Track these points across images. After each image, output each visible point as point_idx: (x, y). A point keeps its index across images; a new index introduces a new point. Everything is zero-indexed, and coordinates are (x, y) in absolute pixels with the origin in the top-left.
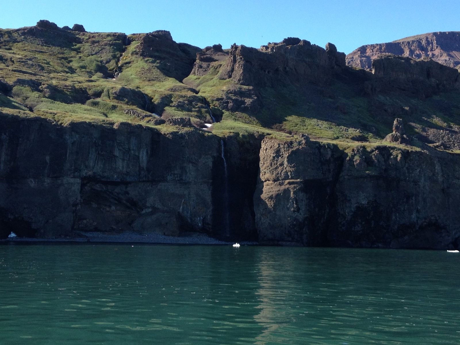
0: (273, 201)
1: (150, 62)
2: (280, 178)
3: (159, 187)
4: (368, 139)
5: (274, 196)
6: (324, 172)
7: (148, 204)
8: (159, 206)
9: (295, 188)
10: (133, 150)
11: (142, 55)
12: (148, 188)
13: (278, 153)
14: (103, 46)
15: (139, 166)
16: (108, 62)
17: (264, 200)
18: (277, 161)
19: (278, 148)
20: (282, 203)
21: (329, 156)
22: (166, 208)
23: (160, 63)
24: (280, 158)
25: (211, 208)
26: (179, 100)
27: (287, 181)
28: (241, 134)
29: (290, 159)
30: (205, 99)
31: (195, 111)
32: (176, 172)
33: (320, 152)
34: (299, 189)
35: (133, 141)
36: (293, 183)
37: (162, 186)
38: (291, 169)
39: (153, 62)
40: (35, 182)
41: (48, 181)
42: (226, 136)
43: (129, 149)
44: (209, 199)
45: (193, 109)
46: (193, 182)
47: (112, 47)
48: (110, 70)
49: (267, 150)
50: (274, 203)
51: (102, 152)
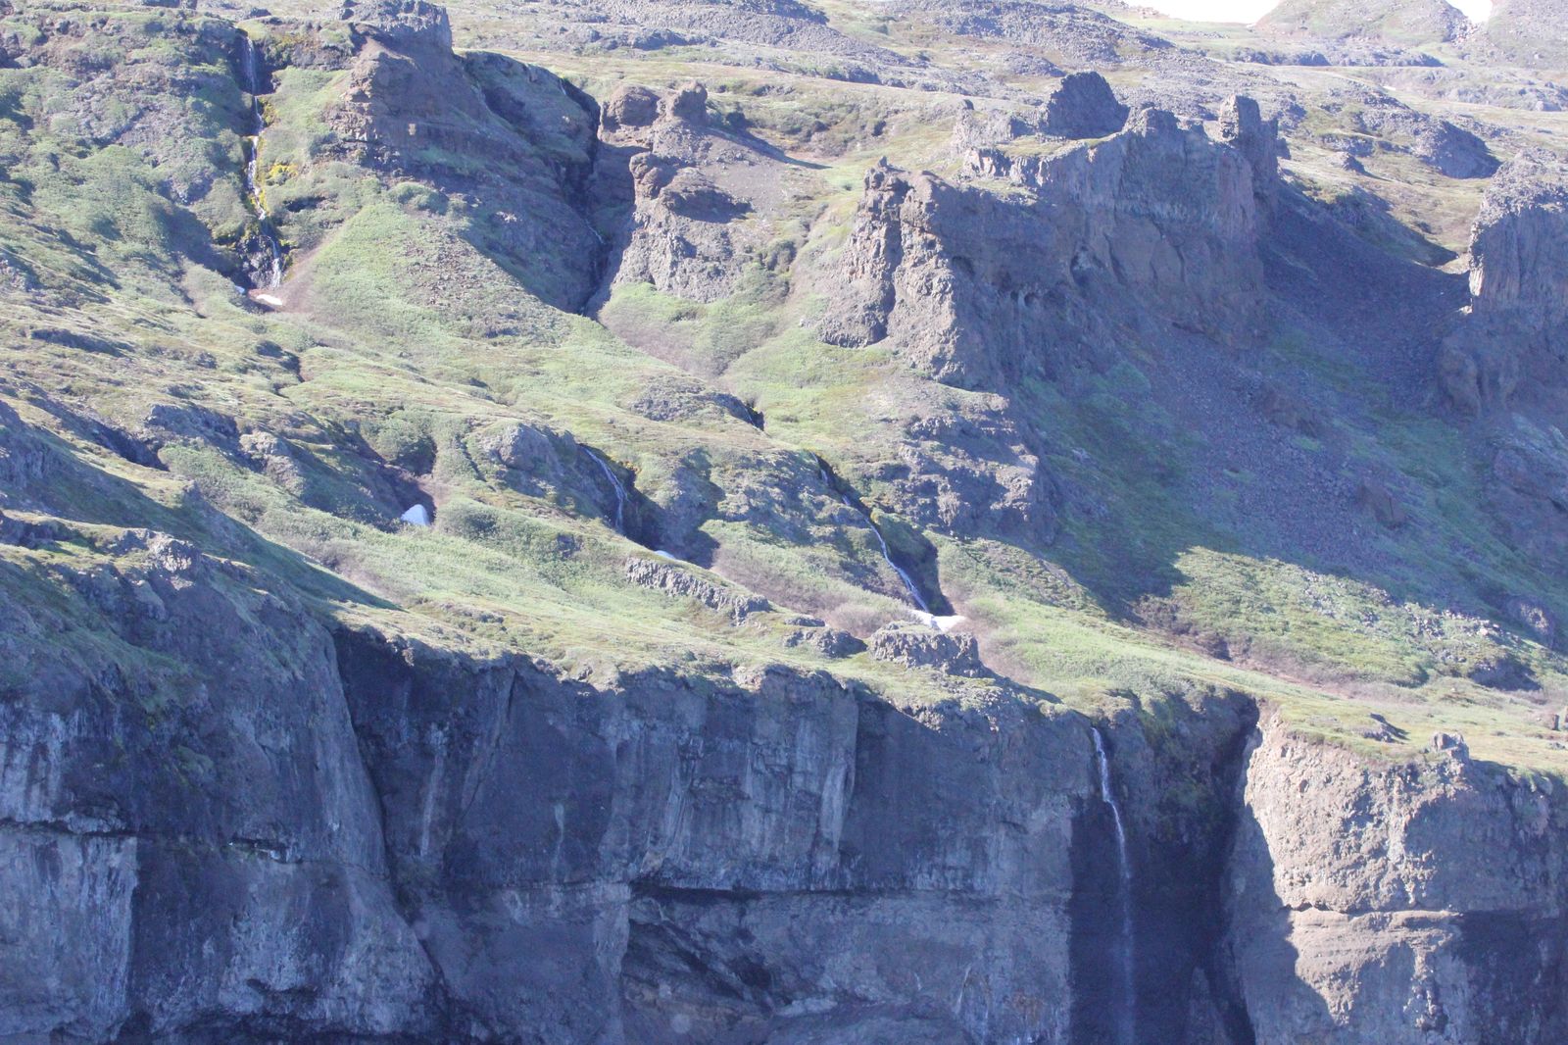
0: (1352, 988)
1: (422, 208)
2: (1374, 904)
3: (873, 915)
4: (1532, 673)
5: (1354, 968)
6: (1530, 886)
7: (827, 982)
8: (871, 987)
9: (1431, 940)
10: (805, 773)
11: (369, 160)
12: (831, 919)
13: (1362, 808)
14: (140, 95)
15: (818, 834)
16: (197, 192)
17: (1309, 982)
18: (1358, 835)
19: (1362, 786)
20: (1382, 996)
21: (1541, 825)
22: (901, 1000)
23: (467, 210)
24: (1369, 825)
25: (1067, 1002)
26: (745, 483)
27: (1401, 916)
28: (1144, 699)
29: (1415, 836)
30: (823, 464)
31: (825, 539)
32: (951, 860)
33: (1511, 807)
34: (1447, 948)
35: (806, 737)
36: (1423, 923)
37: (883, 910)
38: (1419, 872)
39: (437, 206)
40: (524, 902)
41: (557, 897)
42: (1110, 715)
43: (790, 769)
44: (1059, 964)
45: (813, 530)
46: (1006, 899)
47: (191, 100)
48: (222, 240)
49: (1311, 791)
50: (1355, 996)
51: (702, 780)
